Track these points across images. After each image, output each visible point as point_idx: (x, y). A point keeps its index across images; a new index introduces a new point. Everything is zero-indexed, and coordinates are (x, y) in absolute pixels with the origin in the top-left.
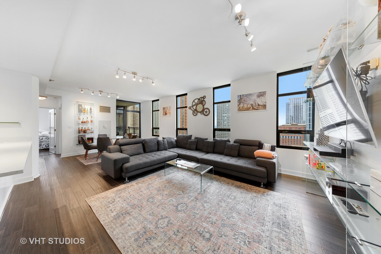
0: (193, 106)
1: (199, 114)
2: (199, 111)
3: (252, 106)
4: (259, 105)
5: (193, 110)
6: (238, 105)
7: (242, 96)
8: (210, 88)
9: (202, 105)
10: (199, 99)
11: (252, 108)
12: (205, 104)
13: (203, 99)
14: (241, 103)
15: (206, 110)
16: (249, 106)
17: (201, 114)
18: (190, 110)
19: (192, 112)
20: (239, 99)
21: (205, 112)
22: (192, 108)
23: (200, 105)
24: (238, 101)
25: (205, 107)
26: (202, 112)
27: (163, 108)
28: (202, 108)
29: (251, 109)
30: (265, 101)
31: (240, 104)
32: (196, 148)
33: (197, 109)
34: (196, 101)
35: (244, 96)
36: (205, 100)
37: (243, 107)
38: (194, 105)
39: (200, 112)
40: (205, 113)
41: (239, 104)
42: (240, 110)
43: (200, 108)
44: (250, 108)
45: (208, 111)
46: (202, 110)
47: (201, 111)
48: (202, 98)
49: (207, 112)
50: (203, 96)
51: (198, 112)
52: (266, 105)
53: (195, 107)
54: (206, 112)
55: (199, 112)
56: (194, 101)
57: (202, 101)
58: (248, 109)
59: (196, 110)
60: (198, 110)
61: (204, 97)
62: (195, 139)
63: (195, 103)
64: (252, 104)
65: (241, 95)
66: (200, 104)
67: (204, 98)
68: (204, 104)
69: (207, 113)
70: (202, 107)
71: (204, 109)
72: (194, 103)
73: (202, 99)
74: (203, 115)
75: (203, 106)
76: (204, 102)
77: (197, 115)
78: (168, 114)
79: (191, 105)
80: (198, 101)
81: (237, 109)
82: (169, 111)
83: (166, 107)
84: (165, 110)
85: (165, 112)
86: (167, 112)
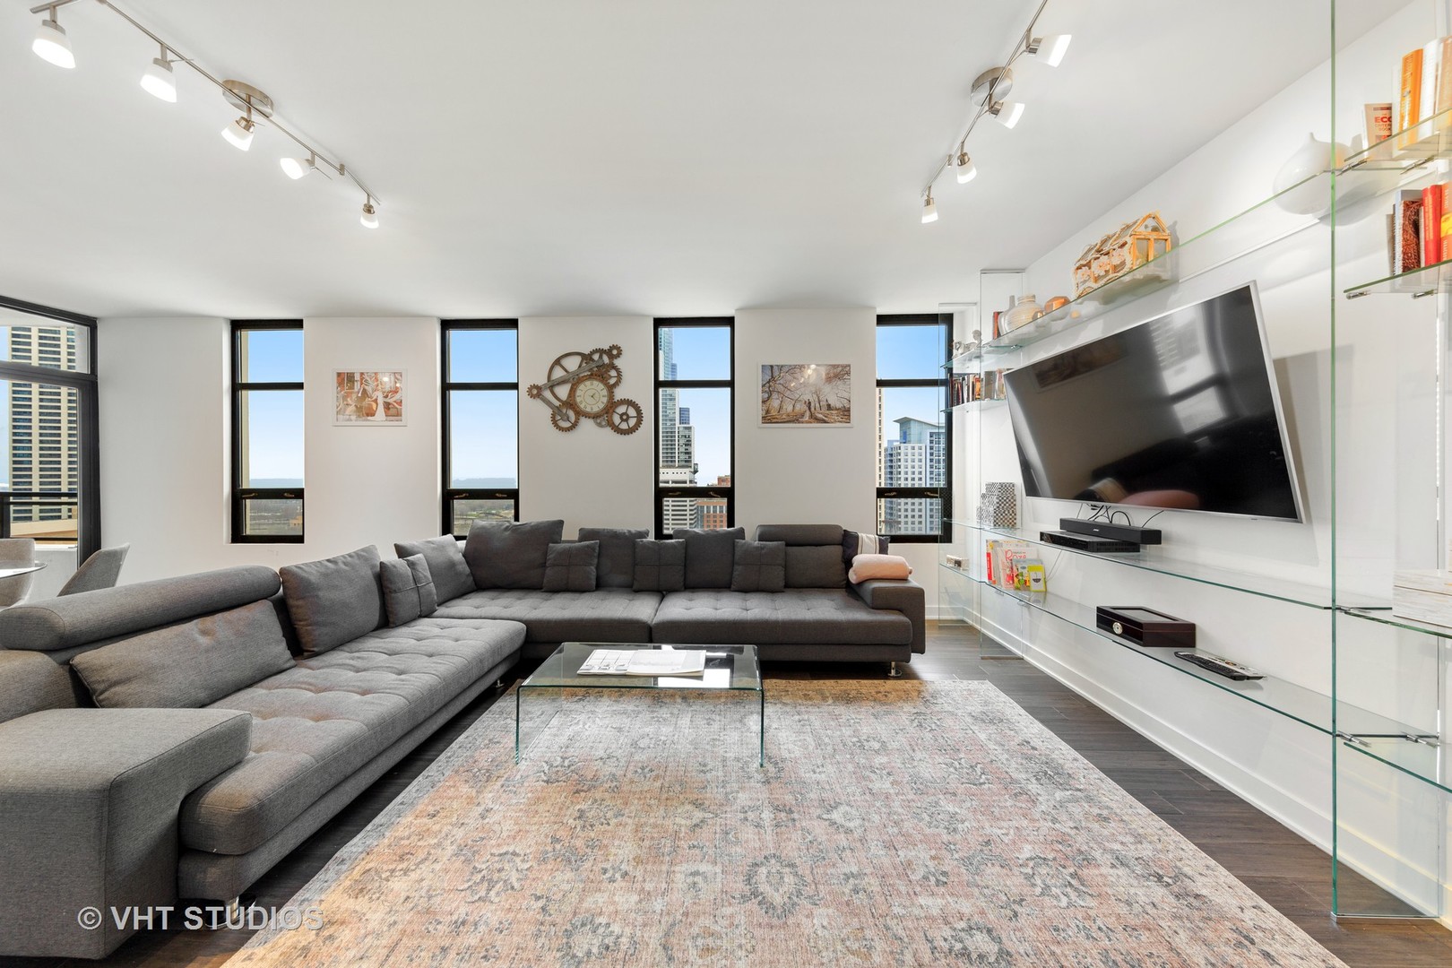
0: (552, 386)
1: (587, 425)
2: (588, 410)
3: (810, 409)
4: (829, 406)
5: (557, 403)
6: (764, 402)
7: (775, 369)
8: (644, 316)
9: (601, 386)
10: (586, 358)
11: (808, 414)
12: (617, 383)
13: (606, 359)
14: (775, 396)
15: (621, 409)
16: (798, 407)
17: (600, 425)
18: (538, 402)
19: (549, 412)
20: (768, 378)
21: (621, 416)
22: (547, 394)
23: (595, 383)
24: (763, 386)
25: (620, 394)
26: (605, 416)
27: (339, 374)
28: (606, 400)
29: (807, 419)
30: (846, 395)
31: (769, 398)
32: (598, 578)
33: (578, 400)
34: (572, 364)
35: (785, 369)
36: (617, 362)
37: (781, 408)
38: (562, 382)
39: (595, 417)
40: (617, 420)
41: (766, 396)
42: (768, 418)
43: (592, 395)
44: (803, 415)
45: (632, 412)
46: (602, 406)
47: (596, 409)
48: (601, 352)
49: (628, 417)
50: (606, 347)
51: (580, 414)
52: (848, 410)
53: (563, 392)
54: (625, 417)
55: (587, 415)
56: (558, 362)
57: (602, 365)
58: (795, 419)
59: (570, 404)
60: (582, 406)
61: (614, 352)
62: (581, 540)
63: (566, 371)
64: (810, 403)
65: (772, 367)
66: (596, 379)
67: (612, 357)
68: (612, 381)
69: (626, 420)
70: (605, 392)
71: (612, 405)
72: (558, 373)
73: (601, 357)
74: (608, 431)
75: (611, 388)
76: (613, 373)
77: (574, 426)
78: (381, 411)
79: (542, 381)
80: (580, 366)
81: (760, 414)
82: (386, 397)
83: (362, 374)
84: (356, 390)
85: (358, 397)
86: (376, 401)
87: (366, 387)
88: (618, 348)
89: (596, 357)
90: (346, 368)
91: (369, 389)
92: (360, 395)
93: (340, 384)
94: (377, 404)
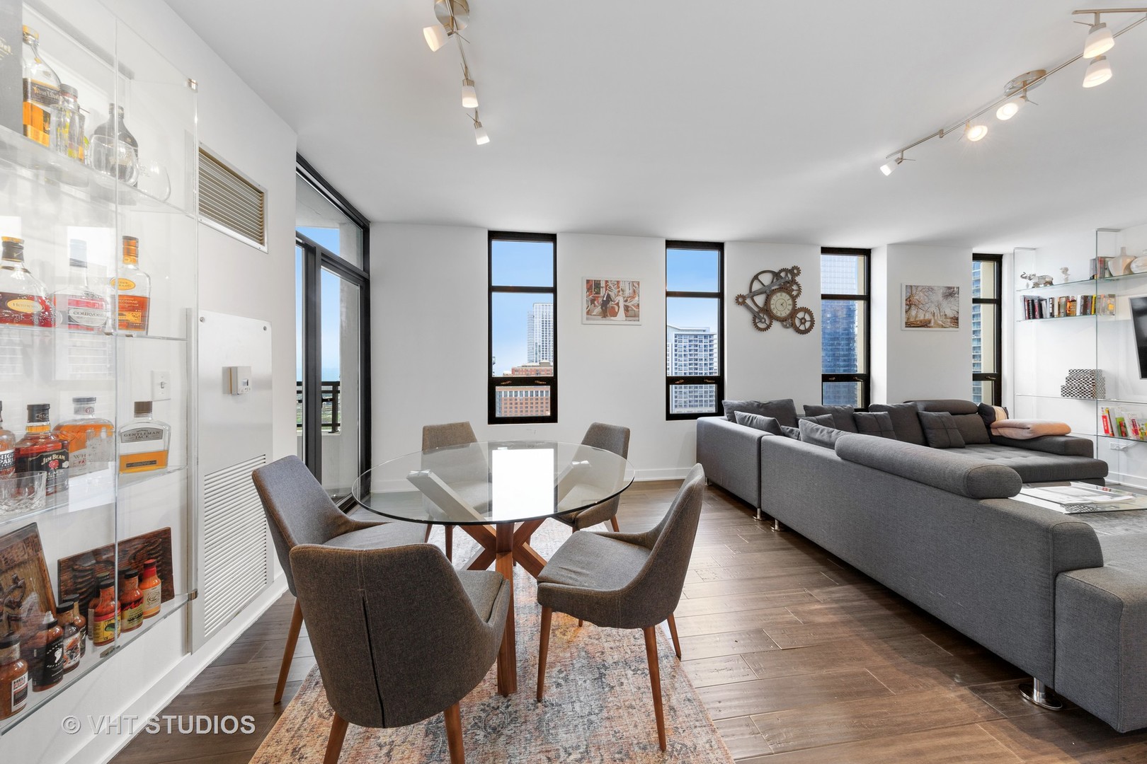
0: (752, 295)
1: (776, 325)
2: (779, 315)
3: (933, 317)
4: (946, 315)
5: (756, 309)
6: (905, 312)
7: (914, 288)
8: (815, 244)
9: (788, 297)
10: (776, 275)
11: (932, 321)
12: (798, 295)
13: (790, 277)
14: (913, 307)
15: (800, 315)
16: (927, 316)
17: (785, 327)
18: (741, 309)
19: (750, 316)
20: (909, 294)
21: (801, 320)
22: (748, 301)
23: (784, 294)
24: (906, 300)
25: (800, 303)
26: (789, 321)
27: (588, 281)
28: (790, 308)
29: (932, 325)
30: (956, 308)
33: (772, 307)
34: (766, 279)
35: (919, 289)
36: (798, 279)
37: (916, 316)
38: (759, 293)
39: (782, 320)
40: (797, 322)
41: (908, 307)
42: (908, 324)
43: (781, 304)
44: (929, 322)
45: (807, 318)
46: (788, 312)
47: (784, 315)
48: (787, 271)
49: (805, 321)
50: (790, 268)
51: (773, 317)
52: (957, 319)
53: (760, 300)
54: (803, 321)
55: (778, 319)
56: (756, 277)
57: (787, 281)
58: (925, 324)
59: (766, 310)
60: (774, 312)
61: (794, 271)
63: (763, 284)
64: (934, 313)
65: (911, 286)
66: (784, 292)
67: (794, 275)
68: (794, 293)
69: (804, 323)
70: (790, 302)
71: (795, 311)
72: (756, 286)
73: (786, 275)
74: (791, 331)
75: (794, 298)
76: (795, 287)
77: (768, 327)
78: (622, 312)
79: (745, 292)
80: (772, 282)
81: (904, 320)
82: (626, 301)
83: (607, 282)
84: (602, 294)
85: (603, 300)
86: (618, 304)
87: (610, 293)
88: (797, 269)
89: (783, 274)
90: (594, 276)
91: (612, 294)
92: (605, 299)
93: (589, 289)
94: (619, 307)
